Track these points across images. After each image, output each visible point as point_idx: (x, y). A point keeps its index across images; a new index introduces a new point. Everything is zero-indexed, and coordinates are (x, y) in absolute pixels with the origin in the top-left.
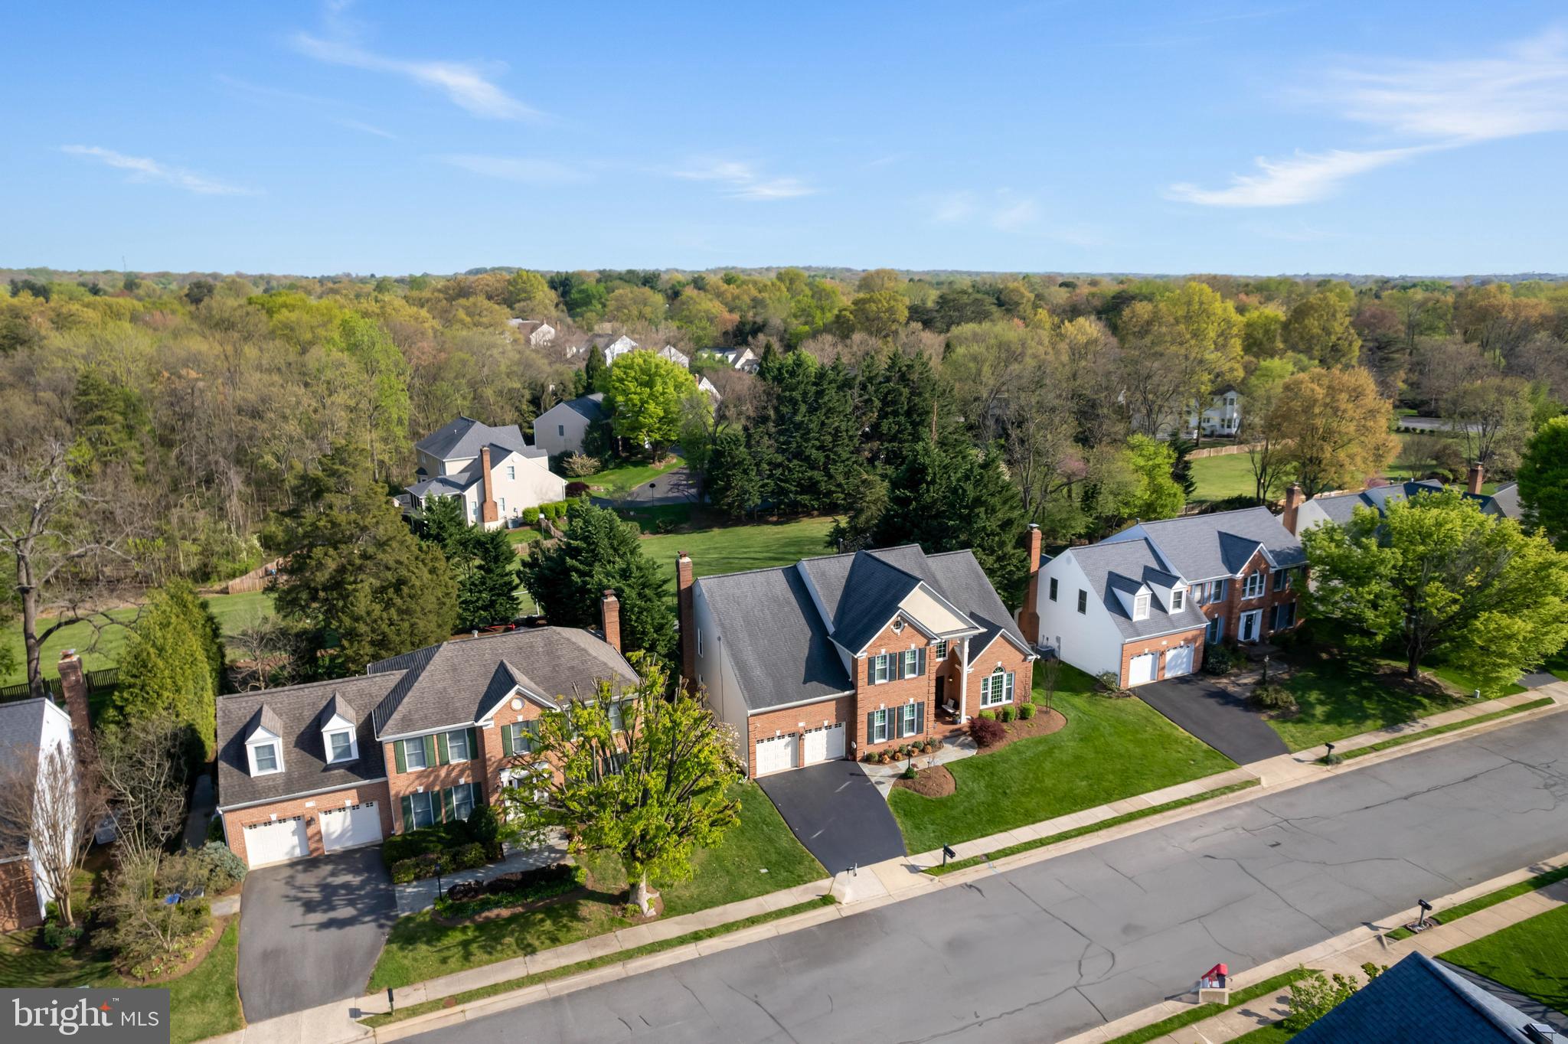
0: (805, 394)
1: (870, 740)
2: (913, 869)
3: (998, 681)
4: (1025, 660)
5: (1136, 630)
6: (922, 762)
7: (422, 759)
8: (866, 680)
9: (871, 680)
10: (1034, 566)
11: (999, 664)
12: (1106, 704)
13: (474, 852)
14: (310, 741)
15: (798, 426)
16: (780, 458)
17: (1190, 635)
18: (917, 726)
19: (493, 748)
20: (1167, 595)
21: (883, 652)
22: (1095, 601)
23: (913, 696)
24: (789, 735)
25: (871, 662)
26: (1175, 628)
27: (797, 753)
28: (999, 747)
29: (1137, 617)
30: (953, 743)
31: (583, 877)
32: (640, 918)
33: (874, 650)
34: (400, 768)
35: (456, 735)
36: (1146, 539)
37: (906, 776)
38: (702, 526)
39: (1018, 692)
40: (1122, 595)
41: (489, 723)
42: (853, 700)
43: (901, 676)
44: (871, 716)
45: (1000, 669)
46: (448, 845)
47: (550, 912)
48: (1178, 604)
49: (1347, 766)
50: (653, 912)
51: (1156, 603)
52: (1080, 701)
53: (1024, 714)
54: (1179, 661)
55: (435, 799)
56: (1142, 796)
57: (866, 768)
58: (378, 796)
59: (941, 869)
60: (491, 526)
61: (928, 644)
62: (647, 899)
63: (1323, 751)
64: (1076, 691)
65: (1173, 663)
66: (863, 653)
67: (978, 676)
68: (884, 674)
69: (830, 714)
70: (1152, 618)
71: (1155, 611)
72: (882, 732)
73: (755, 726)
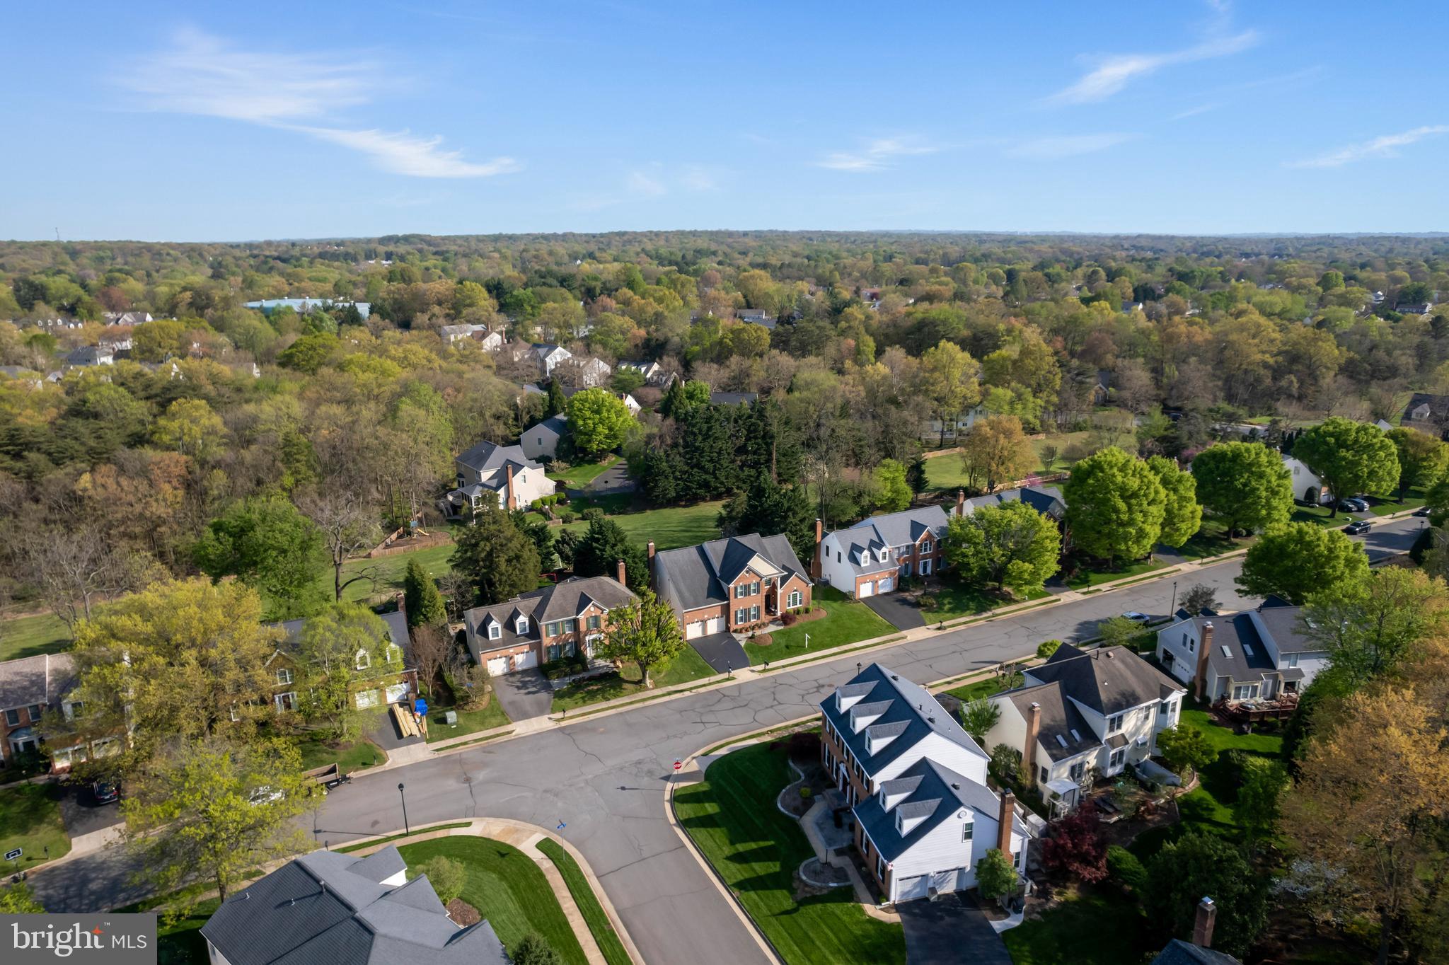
0: (700, 430)
1: (736, 623)
2: (752, 671)
3: (795, 596)
4: (808, 586)
5: (862, 571)
6: (758, 632)
7: (555, 632)
8: (734, 596)
9: (736, 596)
10: (818, 540)
11: (795, 588)
12: (848, 606)
13: (579, 667)
14: (510, 625)
15: (697, 448)
16: (686, 468)
17: (890, 572)
18: (757, 616)
19: (583, 627)
20: (879, 554)
21: (741, 584)
22: (845, 557)
23: (755, 603)
24: (701, 621)
25: (736, 589)
26: (883, 569)
27: (704, 629)
28: (793, 625)
29: (863, 565)
30: (773, 624)
31: (622, 675)
32: (646, 689)
33: (737, 583)
34: (547, 635)
35: (568, 622)
36: (873, 525)
37: (752, 637)
38: (640, 508)
39: (804, 601)
40: (856, 554)
41: (581, 616)
42: (728, 605)
43: (750, 594)
44: (736, 612)
45: (796, 591)
46: (568, 665)
47: (611, 687)
48: (884, 558)
49: (948, 631)
50: (652, 686)
51: (874, 557)
52: (836, 605)
53: (807, 611)
54: (885, 585)
55: (560, 648)
57: (734, 635)
58: (537, 647)
59: (765, 671)
60: (514, 509)
61: (761, 580)
62: (648, 682)
63: (938, 625)
64: (835, 600)
65: (883, 586)
66: (731, 585)
67: (785, 594)
68: (742, 594)
69: (720, 611)
70: (871, 565)
71: (873, 562)
72: (741, 619)
73: (686, 618)
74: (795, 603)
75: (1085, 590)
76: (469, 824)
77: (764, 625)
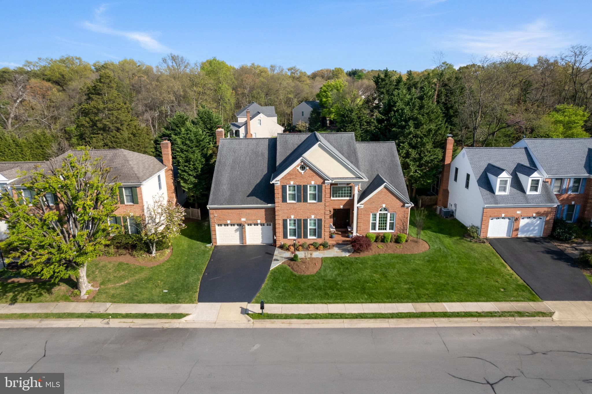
1: (285, 236)
2: (245, 311)
4: (403, 206)
5: (496, 200)
6: (301, 254)
8: (281, 199)
9: (284, 200)
10: (447, 161)
11: (384, 206)
17: (542, 210)
18: (317, 233)
20: (527, 182)
21: (292, 183)
22: (473, 181)
23: (314, 214)
24: (238, 225)
25: (284, 188)
26: (528, 203)
27: (242, 237)
28: (364, 255)
29: (497, 193)
30: (339, 248)
32: (76, 298)
33: (285, 181)
36: (526, 149)
37: (293, 259)
39: (397, 226)
40: (491, 177)
42: (273, 210)
43: (305, 200)
44: (285, 222)
45: (385, 209)
48: (534, 189)
50: (86, 297)
51: (517, 185)
53: (397, 240)
54: (531, 227)
56: (444, 304)
57: (277, 251)
59: (261, 316)
61: (324, 183)
62: (88, 289)
65: (527, 227)
66: (277, 181)
67: (367, 210)
68: (293, 197)
69: (260, 216)
70: (511, 194)
71: (515, 191)
72: (294, 233)
73: (214, 215)
74: (383, 226)
77: (325, 246)
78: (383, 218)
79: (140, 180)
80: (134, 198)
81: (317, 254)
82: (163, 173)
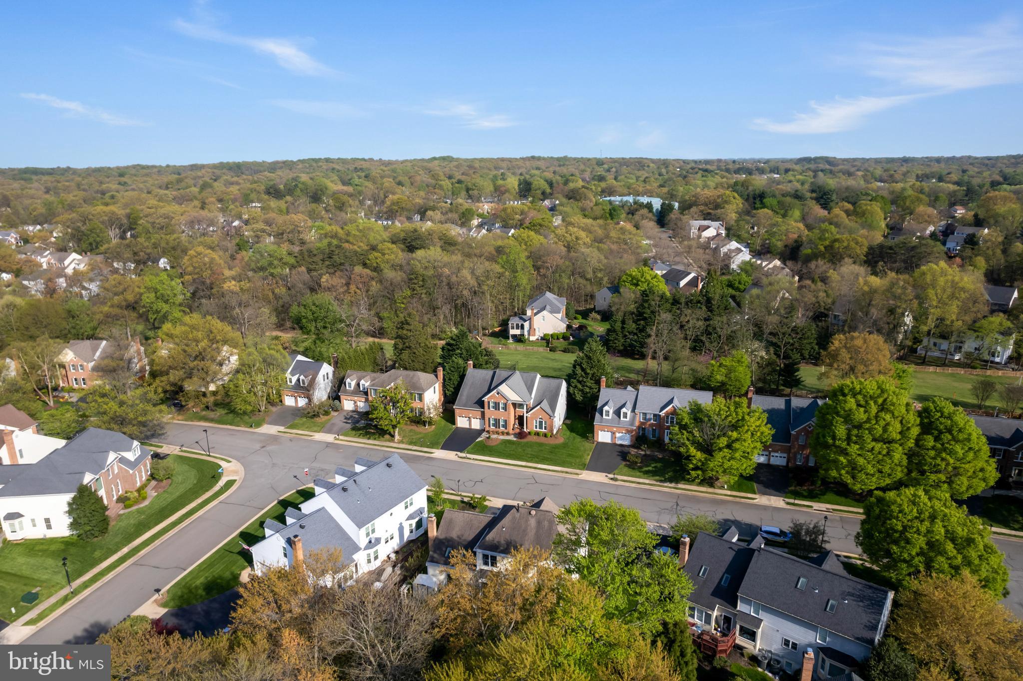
1: (489, 426)
2: (457, 455)
4: (550, 418)
5: (602, 421)
8: (487, 407)
9: (489, 408)
11: (541, 416)
12: (583, 443)
17: (629, 430)
18: (505, 426)
21: (493, 400)
22: (598, 408)
23: (503, 417)
24: (468, 418)
25: (489, 402)
26: (622, 424)
27: (470, 424)
29: (605, 417)
30: (513, 435)
32: (393, 441)
33: (490, 399)
34: (371, 395)
36: (638, 392)
37: (488, 438)
39: (547, 428)
42: (484, 412)
43: (499, 410)
44: (489, 419)
45: (541, 419)
48: (625, 417)
49: (617, 483)
50: (397, 440)
53: (545, 435)
54: (624, 439)
56: (539, 464)
57: (484, 434)
58: (367, 400)
60: (532, 338)
61: (508, 402)
63: (615, 476)
65: (621, 438)
66: (486, 399)
67: (532, 418)
68: (493, 407)
69: (479, 415)
70: (612, 419)
71: (616, 417)
72: (494, 425)
73: (457, 412)
74: (541, 427)
75: (792, 501)
76: (230, 462)
77: (508, 434)
78: (541, 423)
79: (424, 391)
80: (421, 398)
81: (502, 437)
82: (437, 385)
